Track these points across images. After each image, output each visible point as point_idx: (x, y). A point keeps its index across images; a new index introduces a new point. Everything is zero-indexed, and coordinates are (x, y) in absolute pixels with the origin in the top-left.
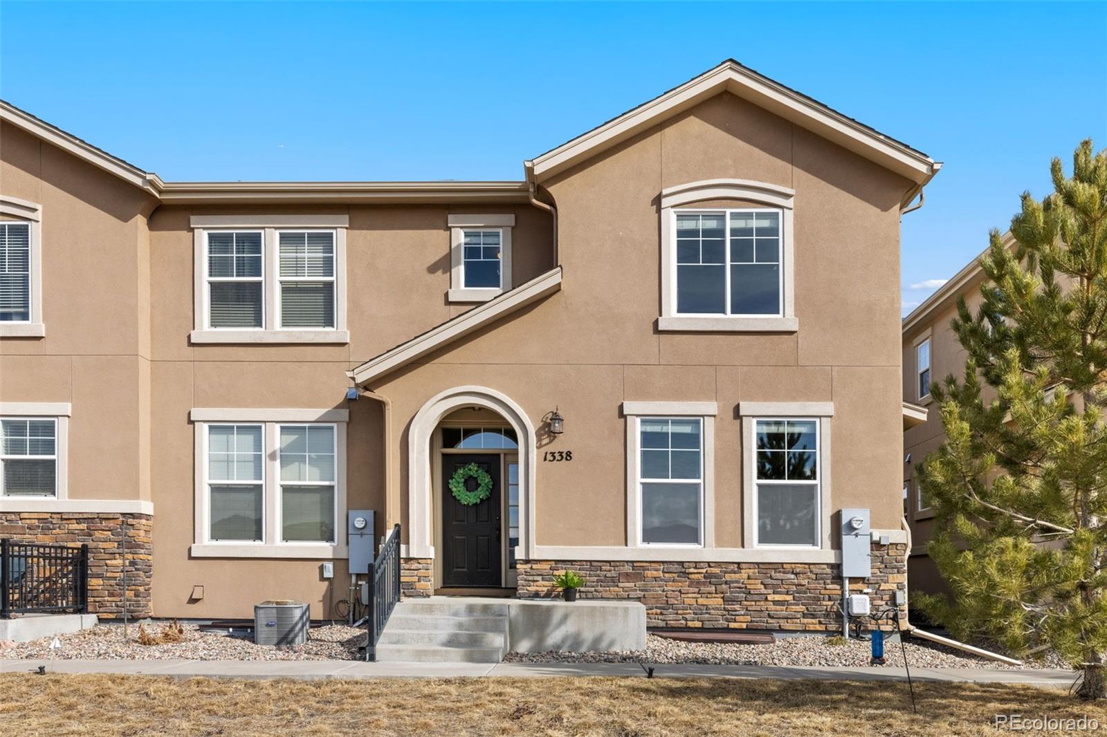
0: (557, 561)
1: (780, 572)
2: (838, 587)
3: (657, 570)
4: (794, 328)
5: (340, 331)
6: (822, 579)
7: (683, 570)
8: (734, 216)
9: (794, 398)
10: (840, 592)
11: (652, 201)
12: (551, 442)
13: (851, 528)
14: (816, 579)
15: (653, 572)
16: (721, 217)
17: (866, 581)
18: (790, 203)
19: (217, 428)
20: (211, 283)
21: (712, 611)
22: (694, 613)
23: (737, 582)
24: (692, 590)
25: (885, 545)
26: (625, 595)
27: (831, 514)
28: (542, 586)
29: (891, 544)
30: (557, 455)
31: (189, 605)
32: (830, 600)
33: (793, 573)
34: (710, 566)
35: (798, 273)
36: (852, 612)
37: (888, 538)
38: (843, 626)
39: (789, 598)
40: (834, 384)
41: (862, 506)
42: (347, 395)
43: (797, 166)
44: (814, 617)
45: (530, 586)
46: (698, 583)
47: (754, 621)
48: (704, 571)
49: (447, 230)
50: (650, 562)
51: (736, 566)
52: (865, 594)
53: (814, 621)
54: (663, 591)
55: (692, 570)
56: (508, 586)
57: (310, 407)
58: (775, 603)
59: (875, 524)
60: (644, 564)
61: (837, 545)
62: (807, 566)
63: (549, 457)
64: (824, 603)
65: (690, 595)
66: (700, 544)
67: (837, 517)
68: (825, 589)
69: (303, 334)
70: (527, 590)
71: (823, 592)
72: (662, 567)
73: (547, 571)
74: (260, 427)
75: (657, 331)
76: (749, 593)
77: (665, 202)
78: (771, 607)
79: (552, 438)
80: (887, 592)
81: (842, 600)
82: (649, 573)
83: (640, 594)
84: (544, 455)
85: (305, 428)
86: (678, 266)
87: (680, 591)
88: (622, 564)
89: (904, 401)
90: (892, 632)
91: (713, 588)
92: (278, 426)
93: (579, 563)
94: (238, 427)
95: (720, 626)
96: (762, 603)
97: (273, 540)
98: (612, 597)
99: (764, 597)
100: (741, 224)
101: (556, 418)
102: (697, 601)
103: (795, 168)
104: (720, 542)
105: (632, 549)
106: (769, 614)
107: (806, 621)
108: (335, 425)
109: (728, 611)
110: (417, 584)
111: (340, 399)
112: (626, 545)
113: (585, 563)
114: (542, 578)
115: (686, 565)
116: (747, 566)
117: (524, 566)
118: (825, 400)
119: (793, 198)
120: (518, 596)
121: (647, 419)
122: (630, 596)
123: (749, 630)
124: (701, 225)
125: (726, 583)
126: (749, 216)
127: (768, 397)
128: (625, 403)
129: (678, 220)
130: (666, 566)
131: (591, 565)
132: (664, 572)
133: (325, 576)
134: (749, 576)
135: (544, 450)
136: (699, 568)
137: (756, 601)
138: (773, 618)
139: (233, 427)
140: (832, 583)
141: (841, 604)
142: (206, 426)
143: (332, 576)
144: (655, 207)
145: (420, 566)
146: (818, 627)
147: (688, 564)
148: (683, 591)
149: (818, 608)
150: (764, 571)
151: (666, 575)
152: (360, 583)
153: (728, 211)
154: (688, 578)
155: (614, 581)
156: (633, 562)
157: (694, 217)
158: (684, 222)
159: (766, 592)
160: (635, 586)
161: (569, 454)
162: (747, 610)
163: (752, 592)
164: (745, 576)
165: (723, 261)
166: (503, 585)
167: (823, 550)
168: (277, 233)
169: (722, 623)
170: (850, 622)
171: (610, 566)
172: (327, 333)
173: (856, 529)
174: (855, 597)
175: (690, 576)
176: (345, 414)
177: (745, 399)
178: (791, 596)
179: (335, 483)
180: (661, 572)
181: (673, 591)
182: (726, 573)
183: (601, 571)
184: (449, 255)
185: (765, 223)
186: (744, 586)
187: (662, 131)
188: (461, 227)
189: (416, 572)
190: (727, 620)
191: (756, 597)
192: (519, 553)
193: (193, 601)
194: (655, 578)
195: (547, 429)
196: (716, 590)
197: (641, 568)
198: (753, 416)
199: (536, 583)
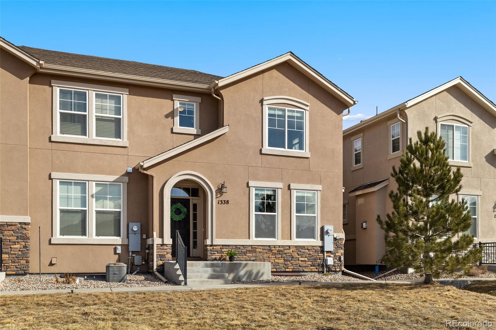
0: (223, 245)
1: (303, 249)
2: (322, 255)
3: (260, 249)
4: (309, 156)
5: (124, 141)
6: (317, 252)
7: (270, 249)
8: (289, 111)
9: (308, 183)
10: (323, 257)
11: (260, 101)
12: (221, 196)
13: (327, 233)
14: (315, 252)
15: (259, 250)
16: (284, 111)
17: (331, 252)
18: (308, 108)
19: (64, 182)
20: (61, 113)
21: (280, 265)
22: (273, 266)
23: (289, 253)
24: (273, 256)
25: (337, 239)
26: (249, 259)
27: (320, 227)
28: (218, 256)
29: (340, 239)
30: (223, 202)
31: (49, 267)
32: (320, 259)
33: (308, 250)
34: (279, 247)
35: (310, 135)
36: (327, 264)
37: (339, 236)
38: (324, 269)
39: (306, 259)
40: (322, 178)
41: (330, 225)
42: (127, 171)
43: (310, 94)
44: (314, 266)
45: (212, 256)
46: (275, 254)
47: (295, 268)
48: (277, 249)
49: (172, 101)
50: (258, 246)
51: (288, 247)
52: (331, 257)
53: (314, 268)
54: (263, 257)
55: (273, 249)
56: (193, 256)
57: (110, 175)
58: (302, 261)
59: (335, 232)
60: (256, 247)
61: (322, 239)
62: (312, 247)
63: (220, 202)
64: (318, 261)
65: (272, 259)
66: (276, 239)
67: (322, 229)
68: (318, 255)
69: (107, 141)
70: (211, 257)
71: (317, 256)
72: (262, 248)
73: (219, 249)
74: (86, 183)
75: (261, 153)
76: (293, 257)
77: (265, 103)
78: (300, 263)
79: (221, 195)
80: (338, 256)
81: (324, 260)
82: (258, 250)
83: (254, 258)
84: (218, 202)
85: (107, 184)
86: (268, 128)
87: (269, 257)
88: (248, 246)
89: (343, 187)
90: (339, 271)
91: (280, 255)
92: (94, 183)
93: (232, 246)
94: (74, 182)
95: (283, 271)
96: (297, 261)
97: (92, 235)
98: (244, 260)
99: (298, 259)
100: (290, 114)
101: (223, 186)
102: (275, 261)
103: (309, 95)
104: (283, 238)
105: (252, 241)
106: (299, 265)
107: (311, 268)
108: (122, 184)
109: (286, 264)
110: (166, 255)
111: (124, 172)
112: (249, 239)
113: (234, 246)
114: (217, 252)
115: (271, 247)
116: (292, 247)
117: (210, 248)
118: (318, 184)
119: (309, 107)
120: (208, 260)
121: (257, 189)
122: (251, 259)
123: (292, 272)
124: (277, 113)
125: (285, 254)
126: (294, 111)
127: (300, 182)
128: (249, 181)
129: (268, 110)
130: (264, 247)
131: (236, 247)
132: (263, 250)
133: (117, 252)
134: (293, 251)
135: (218, 199)
136: (276, 248)
137: (295, 261)
138: (301, 267)
139: (72, 182)
140: (321, 253)
141: (323, 261)
142: (58, 181)
143: (120, 252)
144: (260, 104)
145: (168, 248)
146: (316, 270)
147: (272, 246)
148: (270, 257)
149: (316, 263)
150: (298, 249)
151: (264, 251)
152: (133, 255)
153: (287, 109)
154: (272, 252)
155: (245, 253)
156: (252, 246)
157: (274, 109)
158: (270, 111)
159: (298, 257)
160: (252, 255)
161: (228, 201)
162: (292, 264)
163: (294, 257)
164: (291, 251)
165: (285, 128)
166: (191, 256)
167: (318, 241)
168: (94, 92)
169: (283, 269)
170: (326, 268)
171: (243, 247)
172: (119, 141)
173: (329, 233)
174: (328, 258)
175: (272, 251)
176: (126, 179)
177: (292, 183)
178: (307, 258)
179: (121, 210)
180: (262, 250)
181: (266, 257)
182: (285, 250)
183: (240, 249)
184: (173, 111)
185: (299, 115)
186: (291, 255)
187: (264, 74)
188: (178, 100)
189: (166, 250)
190: (285, 268)
191: (295, 259)
192: (208, 242)
193: (51, 264)
194: (260, 252)
195: (219, 191)
196: (281, 257)
197: (255, 248)
198: (295, 189)
199: (215, 255)
